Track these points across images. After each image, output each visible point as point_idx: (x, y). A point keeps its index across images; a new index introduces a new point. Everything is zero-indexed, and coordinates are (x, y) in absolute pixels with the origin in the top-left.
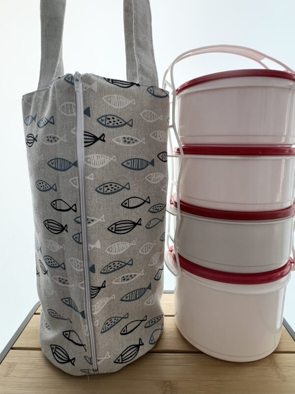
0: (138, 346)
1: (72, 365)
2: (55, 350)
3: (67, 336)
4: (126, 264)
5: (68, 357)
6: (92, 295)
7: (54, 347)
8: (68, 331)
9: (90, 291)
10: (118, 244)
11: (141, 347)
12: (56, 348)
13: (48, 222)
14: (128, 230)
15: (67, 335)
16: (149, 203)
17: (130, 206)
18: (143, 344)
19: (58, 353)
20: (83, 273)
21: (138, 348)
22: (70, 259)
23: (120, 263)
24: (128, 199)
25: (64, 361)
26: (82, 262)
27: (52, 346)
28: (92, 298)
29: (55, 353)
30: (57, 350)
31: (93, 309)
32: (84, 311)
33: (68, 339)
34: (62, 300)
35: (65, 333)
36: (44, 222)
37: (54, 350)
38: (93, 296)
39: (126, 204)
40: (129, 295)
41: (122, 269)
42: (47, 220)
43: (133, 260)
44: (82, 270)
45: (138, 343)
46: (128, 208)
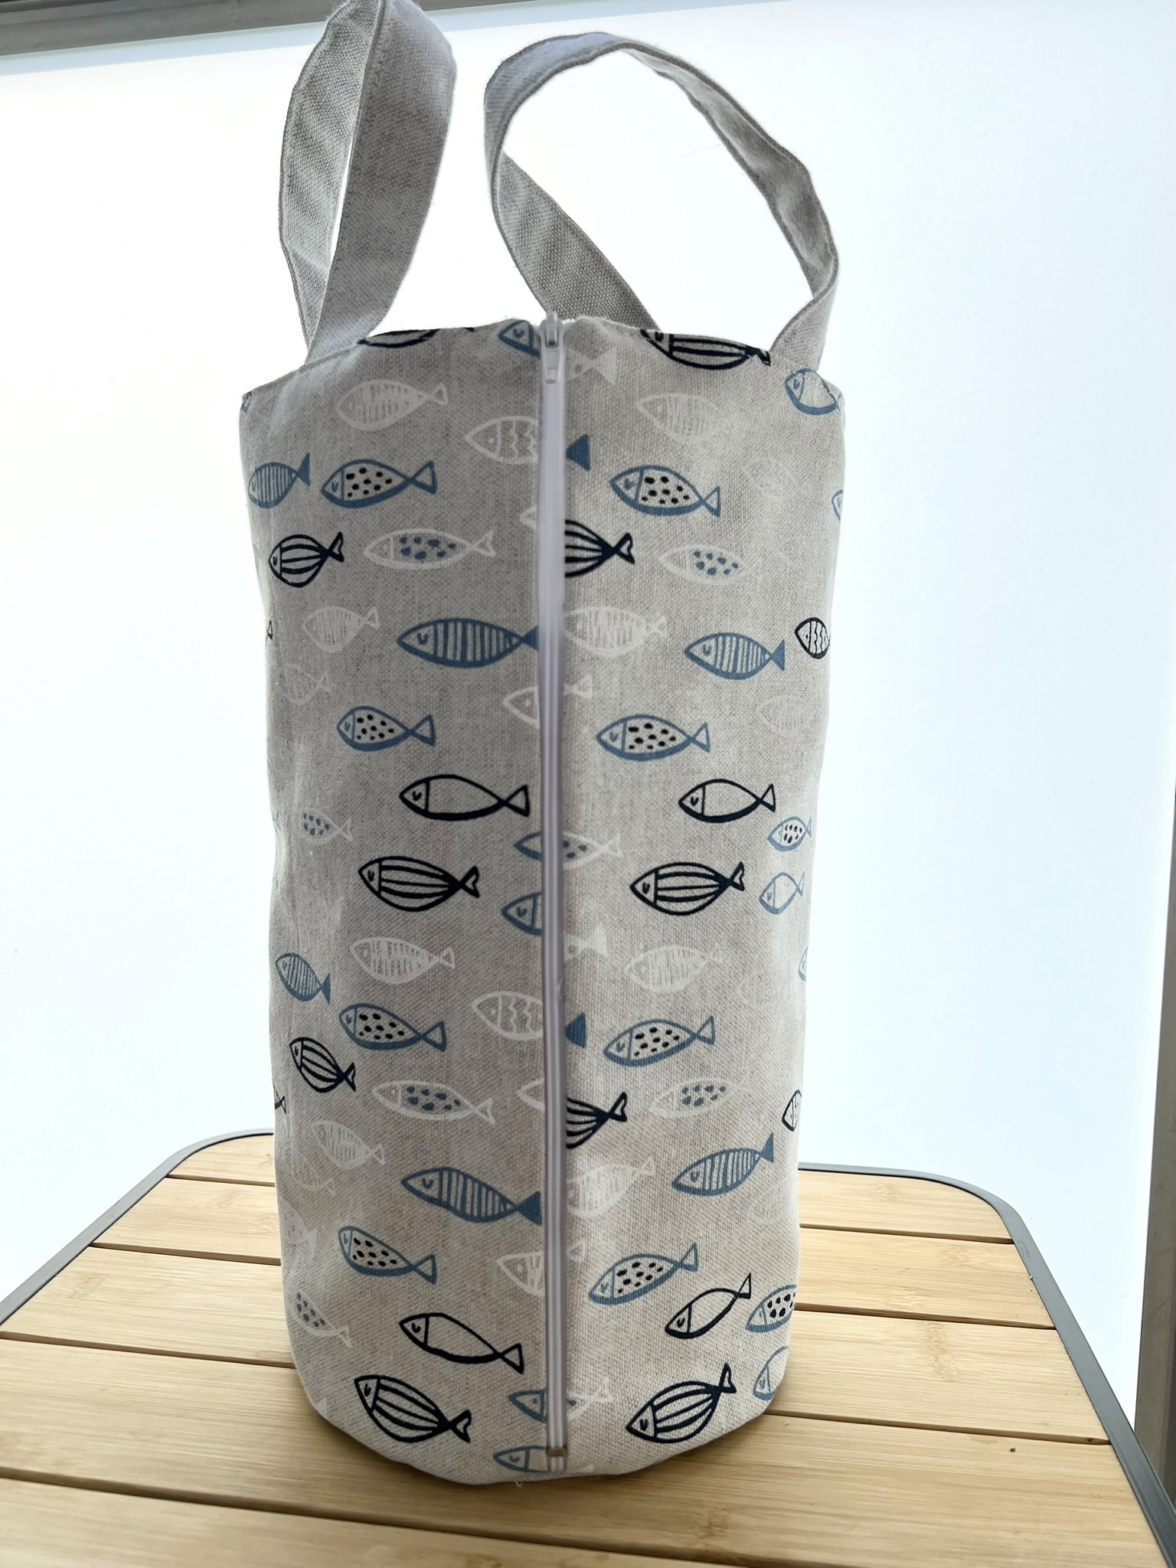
0: (714, 1392)
2: (376, 1398)
3: (420, 1336)
4: (695, 1036)
5: (437, 1412)
6: (571, 1134)
7: (372, 1384)
8: (419, 1316)
10: (667, 952)
12: (379, 1386)
13: (382, 868)
14: (701, 902)
15: (417, 1330)
16: (772, 808)
17: (708, 812)
18: (732, 1390)
19: (390, 1405)
20: (540, 1047)
21: (715, 1399)
23: (676, 1031)
24: (703, 786)
25: (424, 1433)
26: (540, 1002)
27: (362, 1384)
28: (571, 1146)
29: (375, 1407)
30: (383, 1394)
31: (571, 1194)
32: (538, 1194)
33: (424, 1346)
34: (404, 1182)
35: (408, 1326)
36: (360, 872)
37: (369, 1400)
38: (573, 1140)
39: (694, 802)
40: (700, 1168)
42: (379, 861)
44: (540, 1034)
46: (701, 817)
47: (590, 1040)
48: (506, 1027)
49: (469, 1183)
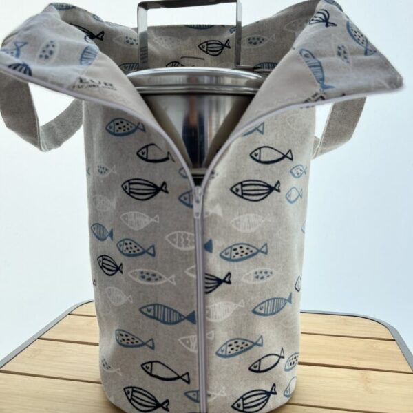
0: (268, 394)
1: (164, 411)
2: (132, 395)
3: (149, 370)
4: (259, 251)
5: (156, 400)
6: (207, 288)
7: (130, 390)
8: (148, 363)
9: (203, 280)
10: (248, 217)
11: (272, 396)
12: (133, 391)
13: (130, 184)
14: (262, 197)
15: (148, 368)
16: (291, 159)
17: (262, 159)
18: (275, 393)
19: (137, 398)
20: (194, 253)
21: (269, 397)
22: (168, 236)
23: (251, 249)
24: (259, 148)
25: (150, 409)
26: (193, 235)
27: (126, 390)
28: (207, 293)
29: (132, 399)
30: (134, 394)
31: (207, 312)
32: (194, 313)
33: (151, 374)
34: (140, 310)
35: (144, 366)
36: (122, 186)
37: (129, 396)
38: (208, 290)
39: (256, 155)
40: (263, 305)
41: (252, 259)
42: (129, 181)
43: (268, 245)
44: (193, 248)
45: (269, 390)
46: (259, 161)
47: (214, 250)
48: (180, 245)
49: (166, 309)
